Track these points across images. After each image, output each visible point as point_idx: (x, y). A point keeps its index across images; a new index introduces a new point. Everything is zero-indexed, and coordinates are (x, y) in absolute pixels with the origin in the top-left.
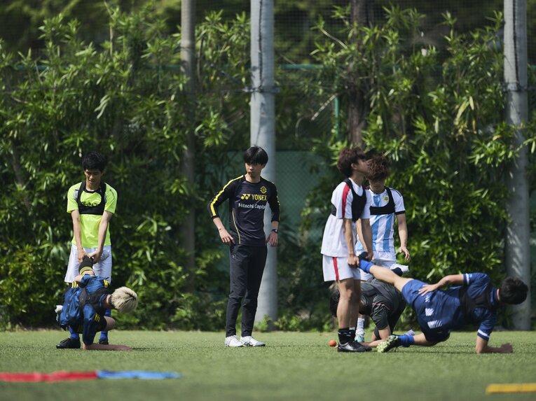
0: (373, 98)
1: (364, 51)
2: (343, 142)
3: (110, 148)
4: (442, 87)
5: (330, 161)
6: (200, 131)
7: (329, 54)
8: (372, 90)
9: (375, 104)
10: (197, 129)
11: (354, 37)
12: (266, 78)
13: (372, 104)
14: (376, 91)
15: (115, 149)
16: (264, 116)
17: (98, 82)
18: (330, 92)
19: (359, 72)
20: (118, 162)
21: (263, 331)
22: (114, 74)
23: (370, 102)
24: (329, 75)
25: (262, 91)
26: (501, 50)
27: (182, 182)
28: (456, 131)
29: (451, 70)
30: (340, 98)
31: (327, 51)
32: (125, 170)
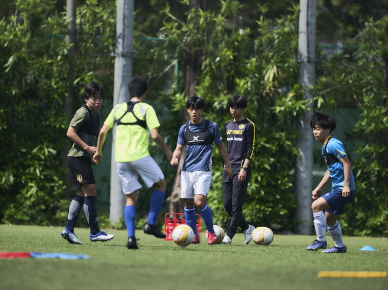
0: (204, 63)
1: (198, 29)
2: (181, 94)
3: (12, 93)
4: (253, 57)
5: (171, 107)
6: (78, 83)
7: (174, 30)
8: (203, 58)
9: (205, 68)
10: (76, 82)
11: (192, 18)
12: (127, 46)
13: (203, 68)
14: (206, 59)
15: (16, 94)
16: (125, 74)
17: (6, 45)
18: (173, 58)
19: (194, 44)
20: (18, 103)
21: (118, 229)
22: (16, 40)
23: (201, 66)
24: (172, 46)
25: (123, 56)
26: (296, 32)
27: (64, 120)
28: (264, 88)
29: (261, 45)
30: (179, 63)
31: (172, 28)
32: (23, 109)
